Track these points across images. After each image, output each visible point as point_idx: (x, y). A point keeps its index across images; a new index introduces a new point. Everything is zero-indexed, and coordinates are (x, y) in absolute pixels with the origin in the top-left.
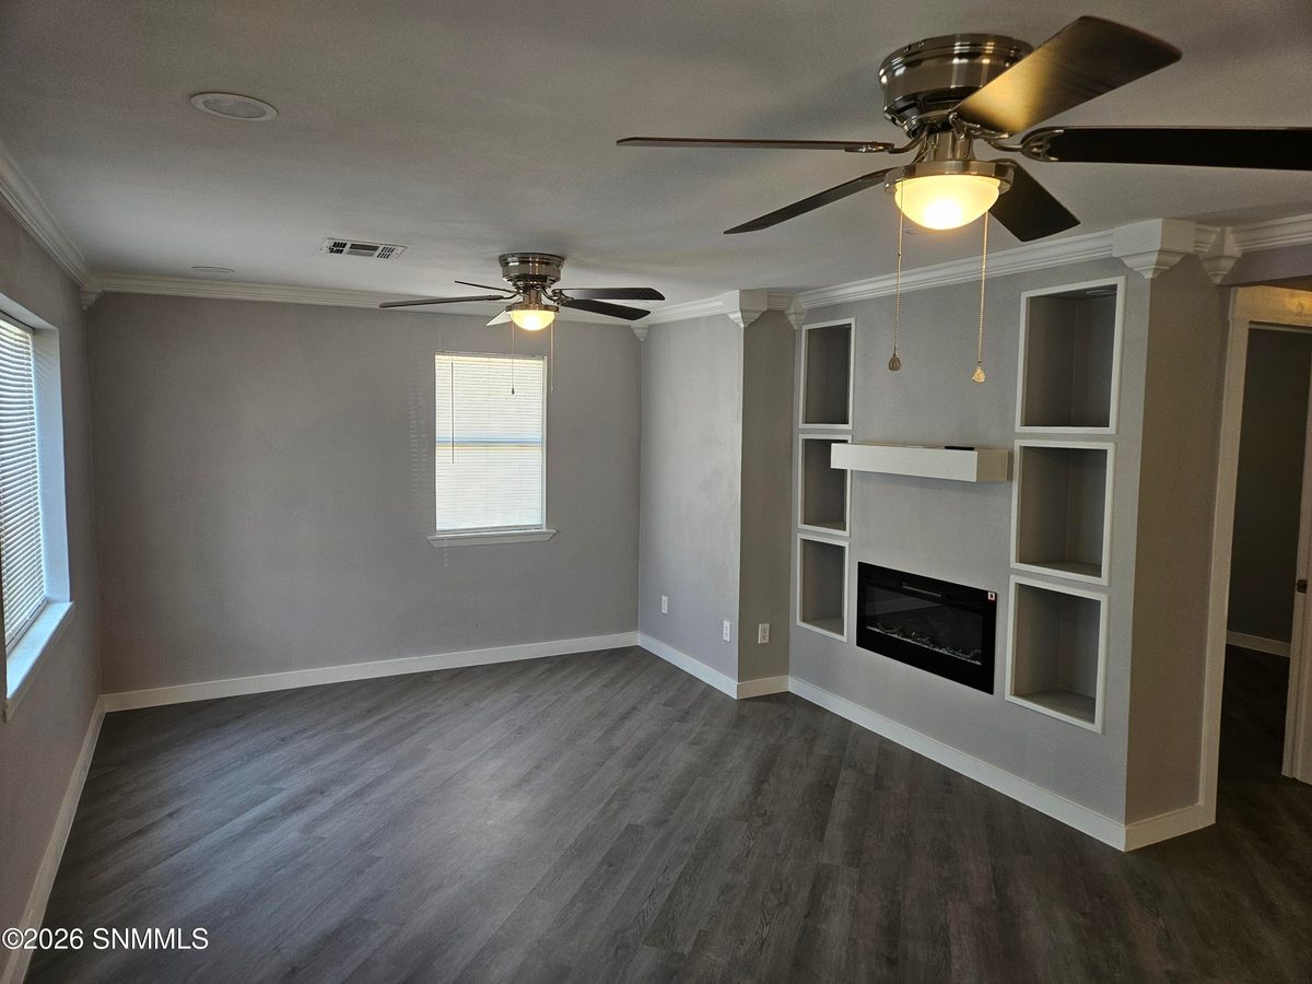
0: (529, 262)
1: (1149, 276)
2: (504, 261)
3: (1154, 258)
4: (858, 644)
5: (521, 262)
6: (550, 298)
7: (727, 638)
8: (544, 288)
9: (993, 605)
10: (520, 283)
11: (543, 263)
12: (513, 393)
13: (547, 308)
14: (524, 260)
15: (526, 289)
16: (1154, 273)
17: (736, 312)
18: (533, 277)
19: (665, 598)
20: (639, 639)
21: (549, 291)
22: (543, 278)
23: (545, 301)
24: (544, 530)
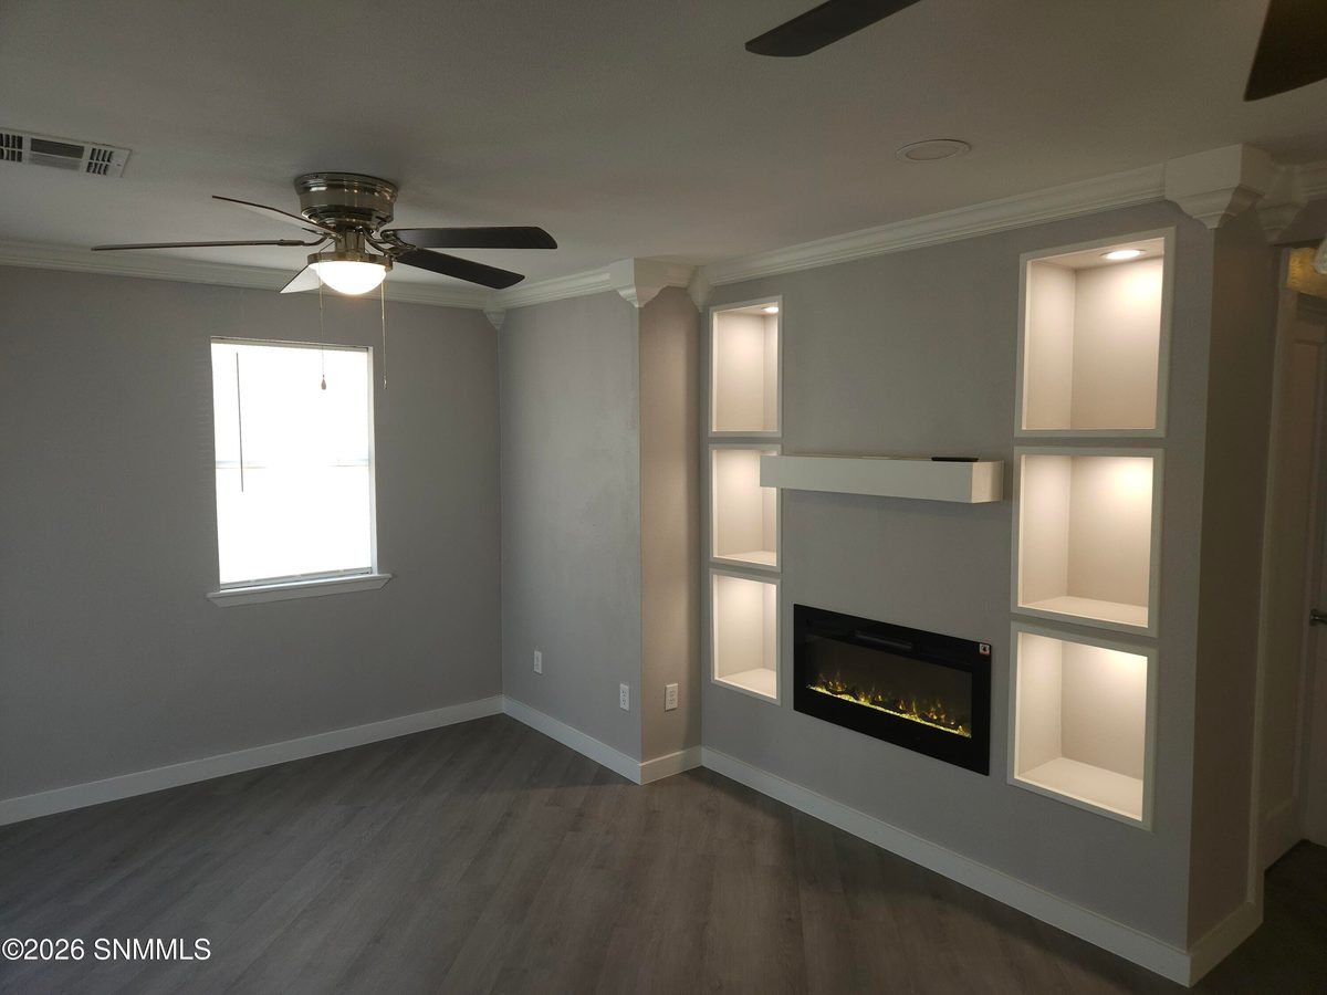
0: (343, 187)
1: (1213, 224)
2: (302, 186)
3: (1226, 199)
4: (796, 708)
5: (328, 186)
6: (374, 245)
7: (625, 705)
8: (368, 230)
9: (987, 660)
10: (330, 221)
11: (366, 190)
12: (324, 387)
13: (373, 259)
14: (335, 181)
15: (339, 228)
16: (1221, 221)
17: (629, 287)
18: (351, 211)
19: (538, 654)
20: (504, 705)
21: (376, 235)
22: (365, 214)
23: (370, 249)
24: (376, 574)
